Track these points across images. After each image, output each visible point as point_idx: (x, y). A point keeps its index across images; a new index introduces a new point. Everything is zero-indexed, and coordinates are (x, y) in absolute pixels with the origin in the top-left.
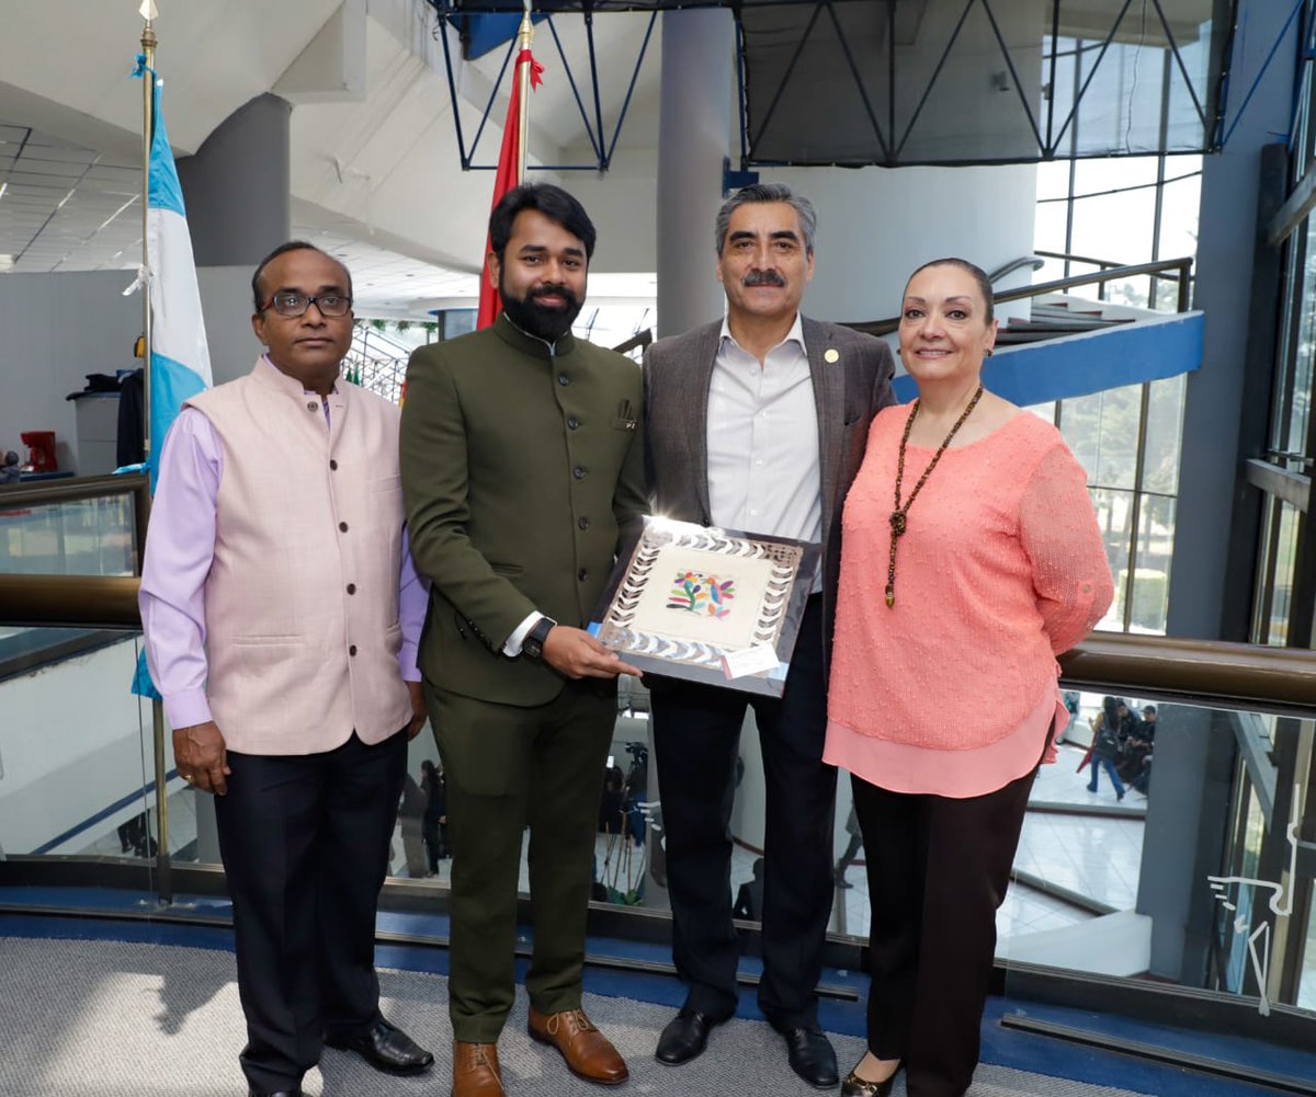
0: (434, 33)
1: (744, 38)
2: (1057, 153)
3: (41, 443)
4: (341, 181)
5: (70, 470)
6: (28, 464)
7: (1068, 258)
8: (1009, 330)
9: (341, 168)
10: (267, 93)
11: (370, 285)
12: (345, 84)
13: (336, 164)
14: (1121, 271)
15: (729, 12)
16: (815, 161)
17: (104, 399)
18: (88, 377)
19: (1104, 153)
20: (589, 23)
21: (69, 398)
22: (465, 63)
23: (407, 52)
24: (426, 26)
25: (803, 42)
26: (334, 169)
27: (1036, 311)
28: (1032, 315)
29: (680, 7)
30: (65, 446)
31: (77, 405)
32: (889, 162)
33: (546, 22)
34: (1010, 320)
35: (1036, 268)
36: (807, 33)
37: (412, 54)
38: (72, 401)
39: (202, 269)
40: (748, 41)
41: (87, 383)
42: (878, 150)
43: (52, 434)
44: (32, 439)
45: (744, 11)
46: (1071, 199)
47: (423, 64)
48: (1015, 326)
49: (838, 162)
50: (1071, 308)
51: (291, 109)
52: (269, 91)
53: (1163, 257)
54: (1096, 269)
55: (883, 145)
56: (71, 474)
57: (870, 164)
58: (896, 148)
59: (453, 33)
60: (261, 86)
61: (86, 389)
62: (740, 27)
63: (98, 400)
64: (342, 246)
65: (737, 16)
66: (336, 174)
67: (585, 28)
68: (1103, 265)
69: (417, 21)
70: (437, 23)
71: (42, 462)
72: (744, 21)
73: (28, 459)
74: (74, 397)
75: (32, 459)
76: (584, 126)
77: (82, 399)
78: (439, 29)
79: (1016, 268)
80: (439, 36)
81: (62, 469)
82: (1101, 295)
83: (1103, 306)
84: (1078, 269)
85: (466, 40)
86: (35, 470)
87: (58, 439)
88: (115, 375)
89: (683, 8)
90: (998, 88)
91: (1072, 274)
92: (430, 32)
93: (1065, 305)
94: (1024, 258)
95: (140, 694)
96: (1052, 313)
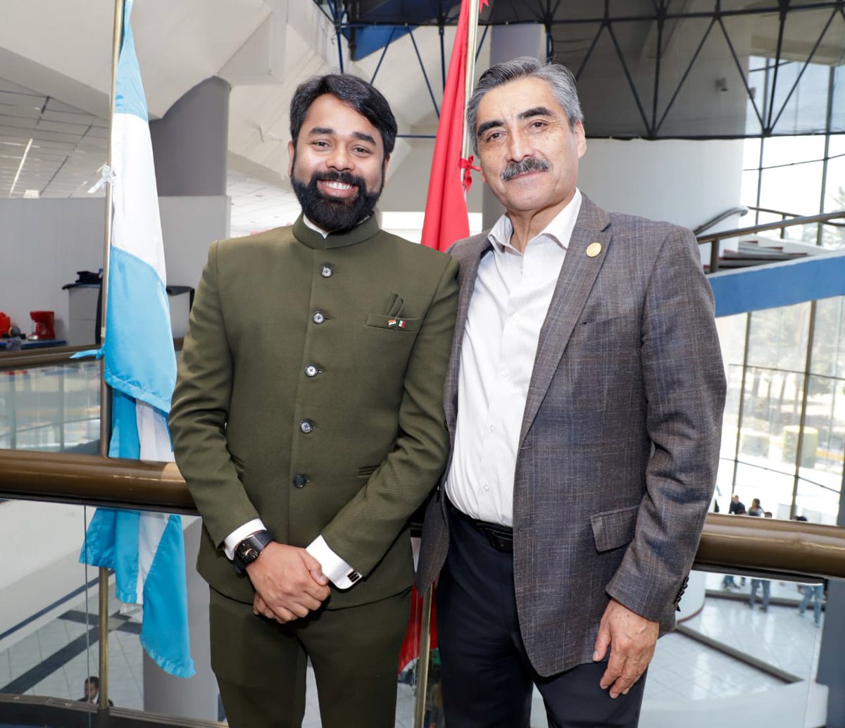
0: (332, 39)
1: (552, 45)
2: (774, 132)
3: (44, 319)
4: (263, 141)
5: (62, 340)
6: (34, 334)
7: (758, 210)
8: (725, 258)
9: (263, 132)
10: (214, 77)
11: (276, 217)
12: (270, 71)
13: (260, 130)
14: (799, 220)
15: (542, 27)
16: (599, 135)
17: (90, 289)
18: (79, 273)
19: (810, 132)
20: (442, 34)
21: (64, 288)
22: (351, 62)
23: (312, 52)
24: (326, 36)
25: (591, 50)
26: (258, 132)
27: (742, 247)
28: (739, 248)
29: (507, 23)
30: (61, 322)
31: (70, 294)
32: (651, 135)
33: (408, 36)
34: (725, 251)
35: (742, 215)
36: (594, 45)
37: (316, 53)
38: (67, 290)
39: (163, 198)
40: (555, 48)
41: (77, 277)
42: (644, 128)
43: (52, 313)
44: (37, 316)
45: (553, 27)
46: (761, 169)
47: (323, 61)
48: (728, 255)
49: (615, 135)
50: (761, 244)
51: (230, 89)
52: (216, 75)
53: (827, 211)
54: (779, 218)
55: (646, 124)
56: (64, 343)
57: (637, 137)
58: (657, 125)
59: (344, 42)
60: (210, 72)
61: (77, 282)
62: (549, 38)
63: (85, 289)
64: (259, 189)
65: (548, 30)
66: (260, 137)
67: (438, 37)
68: (784, 215)
69: (321, 32)
70: (335, 32)
71: (44, 333)
72: (553, 34)
73: (34, 330)
74: (68, 287)
75: (37, 330)
76: (434, 108)
77: (73, 289)
78: (336, 37)
79: (729, 215)
80: (336, 42)
81: (58, 338)
82: (782, 236)
83: (783, 243)
84: (765, 219)
85: (352, 47)
86: (39, 339)
87: (56, 317)
88: (98, 272)
89: (510, 23)
90: (720, 88)
91: (761, 223)
92: (329, 39)
93: (756, 242)
94: (735, 209)
95: (86, 563)
96: (749, 247)
